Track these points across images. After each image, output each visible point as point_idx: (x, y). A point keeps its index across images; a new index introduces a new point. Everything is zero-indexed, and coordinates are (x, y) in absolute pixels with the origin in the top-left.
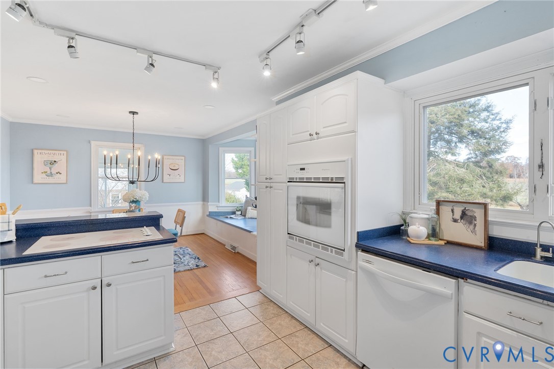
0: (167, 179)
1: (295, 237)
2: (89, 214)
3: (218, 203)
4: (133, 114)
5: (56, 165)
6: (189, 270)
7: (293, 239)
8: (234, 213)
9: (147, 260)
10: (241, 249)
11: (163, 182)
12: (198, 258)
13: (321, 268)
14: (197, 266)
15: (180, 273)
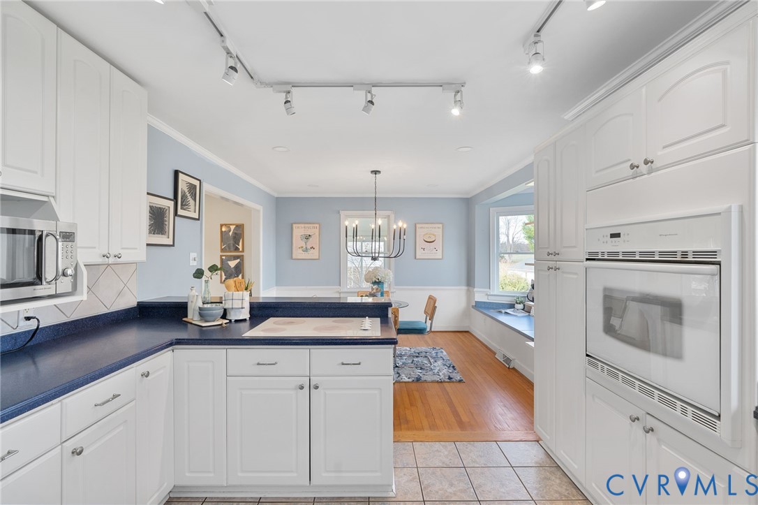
0: (420, 254)
1: (600, 364)
2: (337, 296)
3: (488, 290)
4: (376, 174)
5: (311, 239)
6: (438, 382)
7: (596, 366)
8: (512, 306)
9: (359, 364)
10: (518, 364)
11: (415, 258)
12: (453, 367)
13: (659, 440)
14: (450, 378)
15: (426, 384)
